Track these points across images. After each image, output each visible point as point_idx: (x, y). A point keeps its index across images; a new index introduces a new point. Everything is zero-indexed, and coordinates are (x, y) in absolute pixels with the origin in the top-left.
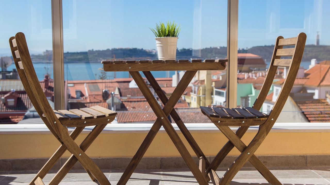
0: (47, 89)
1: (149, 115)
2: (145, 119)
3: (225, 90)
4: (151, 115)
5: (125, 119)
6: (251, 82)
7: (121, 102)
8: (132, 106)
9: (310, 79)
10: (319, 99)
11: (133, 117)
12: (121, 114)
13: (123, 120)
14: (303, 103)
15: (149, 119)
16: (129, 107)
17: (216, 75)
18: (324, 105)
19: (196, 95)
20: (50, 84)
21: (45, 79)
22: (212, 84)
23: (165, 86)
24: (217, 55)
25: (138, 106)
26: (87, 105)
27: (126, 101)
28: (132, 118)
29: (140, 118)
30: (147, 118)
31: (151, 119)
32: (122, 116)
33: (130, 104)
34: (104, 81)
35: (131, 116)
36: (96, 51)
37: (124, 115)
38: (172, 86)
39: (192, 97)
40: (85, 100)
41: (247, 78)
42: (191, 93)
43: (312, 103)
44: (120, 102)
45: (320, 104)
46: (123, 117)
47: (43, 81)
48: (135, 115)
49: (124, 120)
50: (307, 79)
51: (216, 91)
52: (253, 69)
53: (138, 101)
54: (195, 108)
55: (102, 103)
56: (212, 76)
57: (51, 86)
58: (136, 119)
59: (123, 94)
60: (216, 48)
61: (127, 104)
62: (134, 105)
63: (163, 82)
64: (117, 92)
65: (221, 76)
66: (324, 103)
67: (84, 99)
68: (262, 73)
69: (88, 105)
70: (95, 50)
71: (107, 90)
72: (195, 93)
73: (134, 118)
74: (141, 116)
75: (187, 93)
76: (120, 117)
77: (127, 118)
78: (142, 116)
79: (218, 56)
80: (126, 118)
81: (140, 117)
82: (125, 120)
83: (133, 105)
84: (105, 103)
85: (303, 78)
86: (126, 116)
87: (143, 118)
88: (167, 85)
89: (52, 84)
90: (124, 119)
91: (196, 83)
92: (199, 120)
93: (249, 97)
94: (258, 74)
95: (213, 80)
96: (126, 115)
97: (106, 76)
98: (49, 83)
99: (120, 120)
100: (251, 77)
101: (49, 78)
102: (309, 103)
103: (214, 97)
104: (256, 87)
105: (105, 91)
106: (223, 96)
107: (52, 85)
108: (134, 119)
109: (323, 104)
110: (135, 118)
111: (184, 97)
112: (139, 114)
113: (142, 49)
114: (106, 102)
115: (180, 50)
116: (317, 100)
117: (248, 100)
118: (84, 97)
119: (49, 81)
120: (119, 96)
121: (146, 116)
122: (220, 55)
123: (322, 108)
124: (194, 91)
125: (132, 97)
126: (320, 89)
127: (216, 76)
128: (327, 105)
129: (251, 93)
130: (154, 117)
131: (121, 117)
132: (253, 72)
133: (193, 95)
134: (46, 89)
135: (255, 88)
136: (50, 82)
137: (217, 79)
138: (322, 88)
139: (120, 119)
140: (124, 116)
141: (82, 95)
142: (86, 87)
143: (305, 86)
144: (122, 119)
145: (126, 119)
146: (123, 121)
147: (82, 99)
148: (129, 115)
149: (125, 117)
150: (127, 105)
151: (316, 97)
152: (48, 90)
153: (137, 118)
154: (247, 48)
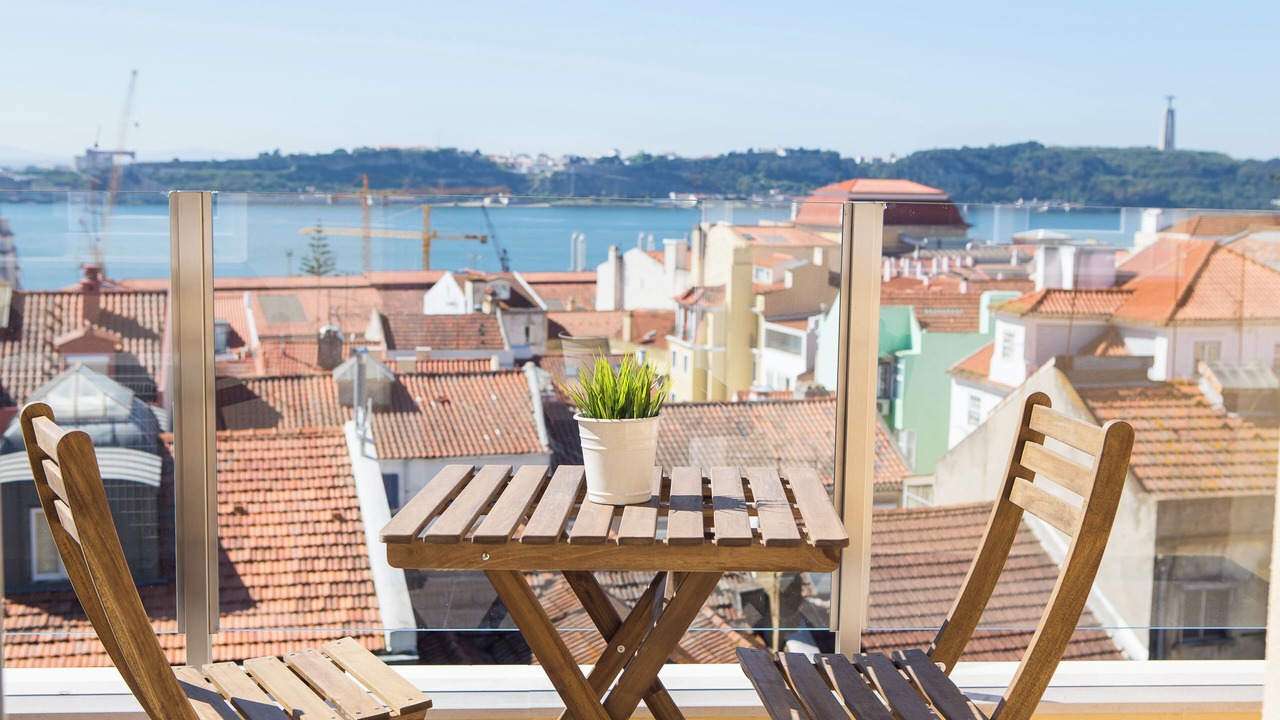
0: (92, 323)
1: (504, 431)
2: (488, 449)
3: (804, 328)
4: (510, 430)
5: (408, 445)
6: (906, 300)
7: (392, 379)
8: (436, 395)
9: (1135, 294)
10: (1169, 379)
11: (439, 438)
12: (392, 427)
13: (398, 448)
14: (1111, 396)
15: (504, 446)
16: (425, 398)
17: (770, 267)
18: (1187, 406)
19: (687, 344)
20: (107, 303)
21: (85, 280)
22: (753, 304)
23: (569, 307)
24: (774, 184)
25: (460, 393)
26: (253, 387)
27: (411, 375)
28: (435, 444)
29: (468, 443)
30: (495, 442)
31: (511, 446)
32: (397, 434)
33: (426, 384)
34: (325, 281)
35: (431, 433)
36: (292, 157)
37: (402, 429)
38: (594, 305)
39: (674, 353)
40: (244, 362)
41: (892, 279)
42: (669, 338)
43: (1144, 395)
44: (386, 377)
45: (1173, 402)
46: (401, 437)
47: (76, 286)
48: (447, 431)
49: (402, 450)
50: (1125, 296)
51: (770, 333)
52: (917, 243)
53: (458, 375)
54: (684, 405)
55: (315, 380)
56: (754, 272)
57: (110, 308)
58: (453, 446)
59: (398, 340)
60: (772, 156)
61: (415, 384)
62: (446, 388)
63: (557, 288)
64: (374, 331)
65: (790, 270)
66: (1187, 396)
67: (243, 355)
68: (950, 259)
69: (260, 388)
70: (285, 152)
71: (335, 328)
72: (685, 337)
73: (444, 441)
74: (471, 433)
75: (654, 335)
76: (388, 438)
77: (417, 442)
78: (477, 433)
79: (778, 187)
80: (410, 442)
81: (466, 437)
82: (406, 453)
83: (440, 388)
84: (328, 379)
85: (1109, 292)
86: (410, 433)
87: (482, 443)
88: (573, 302)
89: (114, 303)
90: (405, 447)
91: (691, 300)
92: (704, 450)
93: (896, 360)
94: (934, 262)
95: (757, 286)
96: (413, 432)
97: (330, 263)
98: (102, 298)
99: (388, 450)
100: (906, 274)
101: (100, 276)
102: (1132, 398)
103: (760, 356)
104: (928, 321)
105: (328, 332)
106: (799, 353)
107: (114, 308)
108: (443, 448)
109: (1183, 402)
110: (448, 443)
111: (643, 353)
112: (462, 428)
113: (477, 153)
114: (331, 376)
115: (628, 159)
116: (1163, 384)
117: (896, 371)
118: (243, 350)
119: (102, 290)
120: (383, 347)
121: (492, 436)
122: (786, 182)
123: (1181, 418)
124: (680, 330)
125: (437, 355)
126: (1175, 335)
127: (771, 271)
128: (1200, 404)
129: (908, 346)
130: (524, 439)
131: (392, 439)
132: (915, 254)
133: (676, 343)
134: (87, 323)
135: (923, 325)
136: (107, 294)
137: (775, 283)
138: (1181, 331)
139: (387, 445)
140: (404, 434)
141: (234, 340)
142: (250, 307)
143: (1117, 321)
144: (394, 445)
145: (412, 448)
146: (399, 453)
147: (236, 357)
148: (422, 428)
149: (408, 437)
150: (416, 389)
151: (1158, 373)
152: (95, 327)
153: (455, 443)
154: (893, 156)
